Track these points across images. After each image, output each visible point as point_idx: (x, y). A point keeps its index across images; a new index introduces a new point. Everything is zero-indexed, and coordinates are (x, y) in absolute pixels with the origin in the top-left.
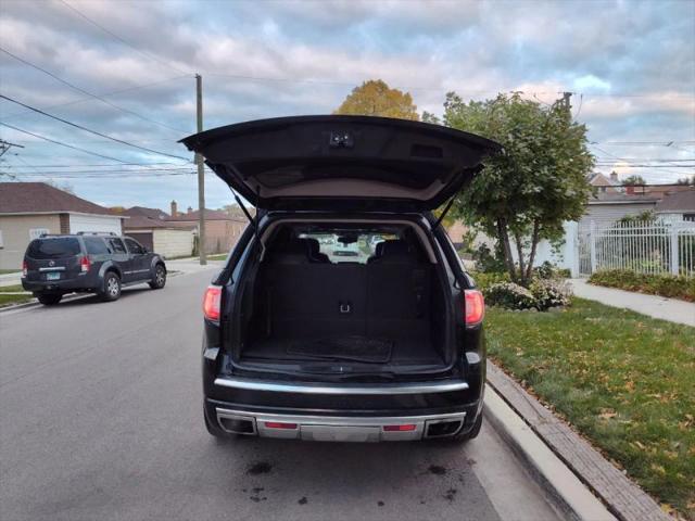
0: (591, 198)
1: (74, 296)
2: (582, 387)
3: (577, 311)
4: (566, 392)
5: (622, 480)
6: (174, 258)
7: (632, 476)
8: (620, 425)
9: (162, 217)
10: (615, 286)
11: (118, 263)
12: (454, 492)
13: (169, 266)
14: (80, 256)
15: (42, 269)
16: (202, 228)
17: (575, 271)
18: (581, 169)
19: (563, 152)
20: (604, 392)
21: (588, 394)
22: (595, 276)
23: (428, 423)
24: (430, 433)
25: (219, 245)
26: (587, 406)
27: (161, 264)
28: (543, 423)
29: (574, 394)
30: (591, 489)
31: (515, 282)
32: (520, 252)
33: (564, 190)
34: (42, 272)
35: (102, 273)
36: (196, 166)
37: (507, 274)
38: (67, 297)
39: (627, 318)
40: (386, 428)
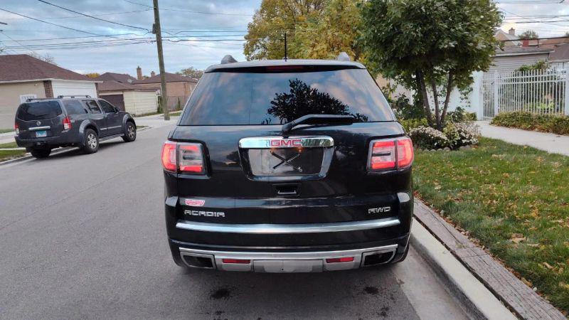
0: (498, 50)
1: (61, 150)
2: (493, 215)
3: (484, 149)
4: (479, 220)
5: (533, 297)
6: (143, 115)
7: (542, 292)
8: (528, 248)
9: (130, 81)
10: (514, 126)
11: (94, 121)
12: (387, 309)
13: (138, 122)
14: (62, 116)
15: (30, 129)
16: (164, 89)
17: (480, 115)
18: (490, 24)
19: (475, 10)
20: (513, 219)
21: (499, 221)
22: (497, 118)
23: (365, 254)
24: (366, 262)
25: (179, 102)
26: (498, 232)
27: (131, 121)
28: (460, 247)
29: (488, 221)
30: (506, 305)
31: (431, 126)
32: (436, 100)
33: (476, 44)
34: (31, 131)
35: (82, 129)
36: (155, 36)
37: (424, 120)
38: (55, 151)
39: (527, 153)
40: (328, 261)
